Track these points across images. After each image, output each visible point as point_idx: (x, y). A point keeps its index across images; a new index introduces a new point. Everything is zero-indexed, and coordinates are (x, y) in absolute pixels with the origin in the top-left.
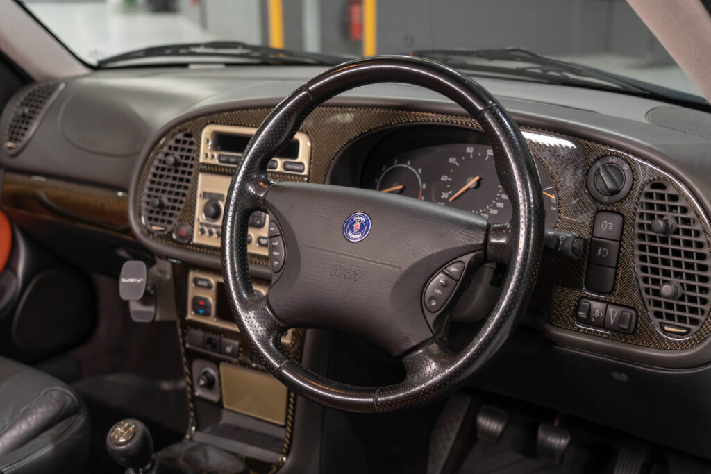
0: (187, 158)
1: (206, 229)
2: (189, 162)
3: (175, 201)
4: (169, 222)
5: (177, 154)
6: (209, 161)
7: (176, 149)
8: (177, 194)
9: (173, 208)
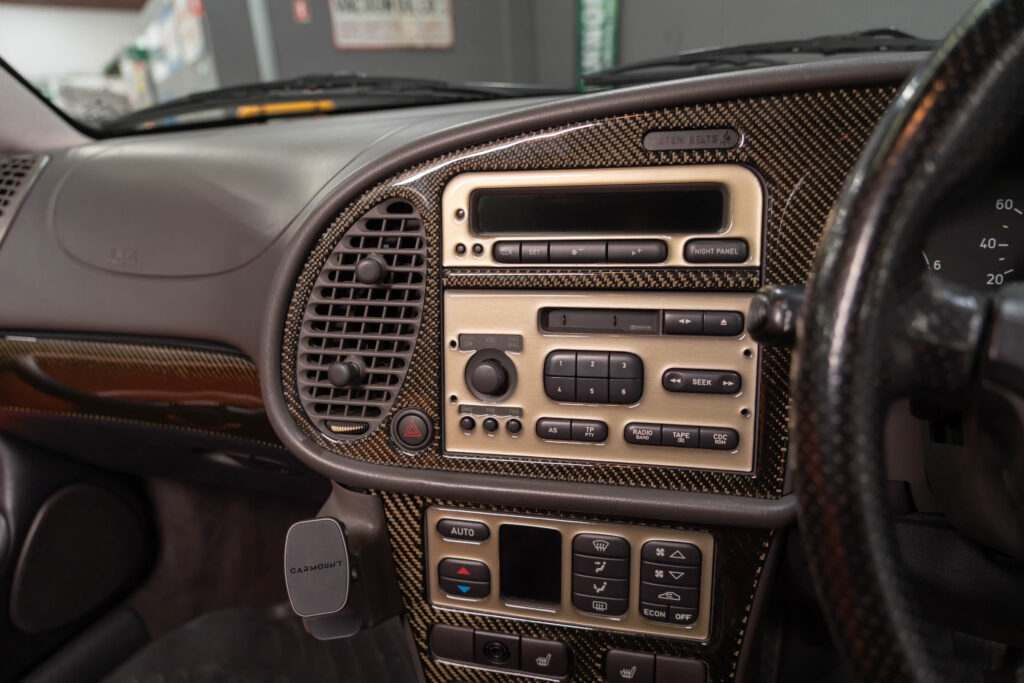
0: (404, 260)
1: (479, 420)
2: (411, 268)
3: (382, 362)
4: (374, 412)
5: (377, 254)
6: (469, 260)
7: (371, 242)
8: (386, 345)
9: (380, 378)
